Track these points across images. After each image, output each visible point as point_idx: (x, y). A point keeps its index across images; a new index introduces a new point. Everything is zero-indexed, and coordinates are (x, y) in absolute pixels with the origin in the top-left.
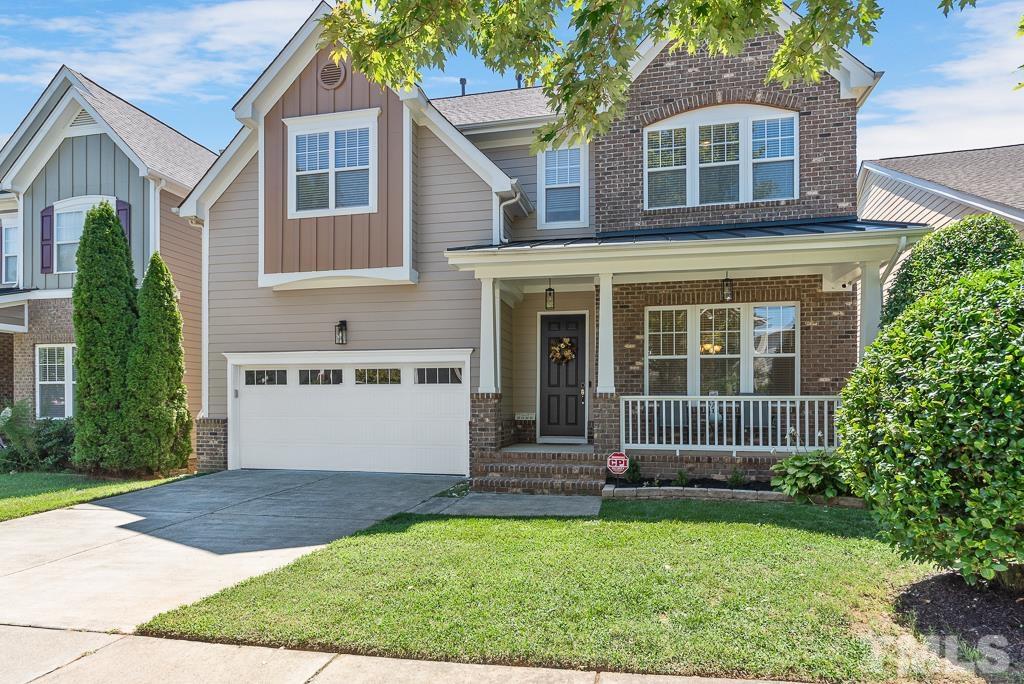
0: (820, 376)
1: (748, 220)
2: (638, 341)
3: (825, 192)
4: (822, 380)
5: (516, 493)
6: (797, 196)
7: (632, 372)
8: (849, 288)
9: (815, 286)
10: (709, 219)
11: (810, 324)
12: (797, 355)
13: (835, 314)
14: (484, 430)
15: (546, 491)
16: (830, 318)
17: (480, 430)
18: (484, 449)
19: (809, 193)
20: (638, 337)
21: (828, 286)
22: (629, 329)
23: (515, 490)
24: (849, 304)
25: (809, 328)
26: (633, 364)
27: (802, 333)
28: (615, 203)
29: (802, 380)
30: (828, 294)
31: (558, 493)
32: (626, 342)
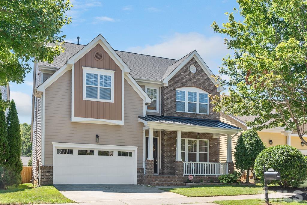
0: (213, 158)
1: (199, 118)
2: (175, 147)
3: (214, 114)
4: (213, 159)
5: (166, 186)
6: (208, 114)
7: (173, 155)
8: (219, 138)
9: (212, 136)
10: (190, 116)
11: (211, 145)
12: (208, 153)
13: (216, 143)
14: (151, 170)
15: (173, 185)
16: (215, 144)
17: (150, 170)
18: (151, 175)
19: (211, 113)
20: (174, 146)
21: (215, 137)
22: (172, 143)
23: (165, 185)
24: (218, 141)
25: (211, 146)
26: (173, 153)
27: (209, 147)
28: (169, 108)
29: (209, 159)
30: (214, 138)
31: (175, 185)
32: (172, 147)
